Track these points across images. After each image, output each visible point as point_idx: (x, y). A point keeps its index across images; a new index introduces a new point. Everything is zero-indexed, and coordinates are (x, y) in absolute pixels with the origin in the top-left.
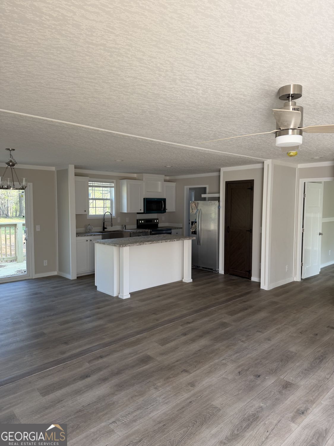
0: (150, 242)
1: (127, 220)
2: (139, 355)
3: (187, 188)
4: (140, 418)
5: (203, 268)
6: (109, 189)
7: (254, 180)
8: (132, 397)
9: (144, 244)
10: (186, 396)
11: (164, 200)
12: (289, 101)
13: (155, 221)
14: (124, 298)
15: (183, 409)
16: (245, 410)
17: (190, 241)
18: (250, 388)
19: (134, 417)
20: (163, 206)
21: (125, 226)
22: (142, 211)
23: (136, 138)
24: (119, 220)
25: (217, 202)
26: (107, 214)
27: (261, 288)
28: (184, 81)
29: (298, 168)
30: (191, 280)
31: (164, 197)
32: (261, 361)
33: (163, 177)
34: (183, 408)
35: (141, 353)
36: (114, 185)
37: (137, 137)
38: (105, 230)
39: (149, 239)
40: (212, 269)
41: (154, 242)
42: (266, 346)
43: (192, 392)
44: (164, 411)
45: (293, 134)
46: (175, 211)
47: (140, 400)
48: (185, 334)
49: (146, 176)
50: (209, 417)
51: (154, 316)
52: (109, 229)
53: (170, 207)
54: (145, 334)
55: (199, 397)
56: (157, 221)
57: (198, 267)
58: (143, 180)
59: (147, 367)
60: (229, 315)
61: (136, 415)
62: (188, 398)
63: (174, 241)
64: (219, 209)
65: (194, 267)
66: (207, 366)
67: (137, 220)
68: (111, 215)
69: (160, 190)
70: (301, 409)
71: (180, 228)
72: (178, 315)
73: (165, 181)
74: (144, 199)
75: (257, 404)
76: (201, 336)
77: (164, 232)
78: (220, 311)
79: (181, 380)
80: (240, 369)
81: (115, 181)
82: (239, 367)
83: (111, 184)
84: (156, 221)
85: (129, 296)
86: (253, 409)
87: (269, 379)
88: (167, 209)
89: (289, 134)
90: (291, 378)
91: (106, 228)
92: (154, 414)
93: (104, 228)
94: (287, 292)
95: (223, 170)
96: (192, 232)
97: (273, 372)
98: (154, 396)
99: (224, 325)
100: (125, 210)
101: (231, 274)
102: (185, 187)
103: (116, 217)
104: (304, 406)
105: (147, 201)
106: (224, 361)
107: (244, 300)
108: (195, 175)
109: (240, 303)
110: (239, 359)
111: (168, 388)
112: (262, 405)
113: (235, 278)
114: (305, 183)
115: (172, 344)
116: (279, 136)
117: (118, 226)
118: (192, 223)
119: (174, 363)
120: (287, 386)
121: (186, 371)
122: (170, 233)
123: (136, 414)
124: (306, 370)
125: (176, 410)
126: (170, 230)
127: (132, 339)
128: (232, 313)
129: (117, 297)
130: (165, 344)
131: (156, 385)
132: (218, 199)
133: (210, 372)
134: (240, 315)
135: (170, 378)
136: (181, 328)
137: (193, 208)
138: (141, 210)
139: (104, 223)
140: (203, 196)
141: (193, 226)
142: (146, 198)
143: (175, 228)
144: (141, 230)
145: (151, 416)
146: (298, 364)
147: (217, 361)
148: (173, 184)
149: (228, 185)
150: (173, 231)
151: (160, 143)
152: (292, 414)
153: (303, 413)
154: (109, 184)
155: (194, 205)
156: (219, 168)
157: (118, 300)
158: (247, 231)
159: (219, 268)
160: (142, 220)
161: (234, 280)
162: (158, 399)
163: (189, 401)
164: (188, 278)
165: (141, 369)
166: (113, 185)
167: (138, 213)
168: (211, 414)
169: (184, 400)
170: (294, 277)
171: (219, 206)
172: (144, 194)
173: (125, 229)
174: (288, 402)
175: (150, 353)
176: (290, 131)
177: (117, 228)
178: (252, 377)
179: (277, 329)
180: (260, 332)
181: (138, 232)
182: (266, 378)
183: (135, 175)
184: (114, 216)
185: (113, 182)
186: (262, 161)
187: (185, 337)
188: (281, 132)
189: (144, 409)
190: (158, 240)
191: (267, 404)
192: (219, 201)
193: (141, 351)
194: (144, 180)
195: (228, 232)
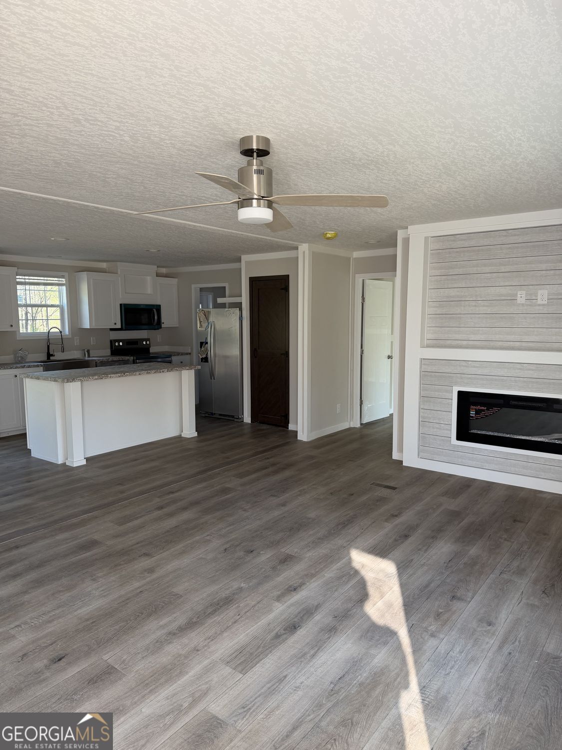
0: (120, 375)
1: (92, 341)
2: (79, 541)
3: (195, 287)
4: (59, 617)
5: (220, 415)
6: (56, 288)
7: (288, 276)
8: (53, 594)
9: (108, 377)
10: (137, 584)
11: (158, 308)
12: (254, 159)
13: (144, 343)
14: (75, 465)
15: (128, 601)
16: (217, 593)
17: (192, 372)
18: (234, 567)
19: (51, 617)
20: (156, 317)
21: (88, 351)
22: (119, 326)
23: (69, 203)
24: (77, 342)
25: (237, 311)
26: (52, 330)
27: (298, 439)
28: (93, 122)
29: (354, 257)
30: (196, 434)
31: (158, 303)
32: (261, 533)
33: (154, 268)
34: (128, 599)
35: (82, 537)
36: (66, 281)
37: (69, 200)
38: (52, 358)
39: (122, 370)
40: (233, 417)
41: (126, 374)
42: (276, 513)
43: (148, 579)
44: (97, 606)
45: (259, 206)
46: (178, 326)
47: (66, 596)
48: (160, 508)
49: (121, 267)
50: (163, 607)
51: (121, 488)
52: (59, 356)
53: (168, 318)
54: (95, 513)
55: (156, 585)
56: (148, 343)
57: (212, 414)
58: (117, 273)
59: (88, 554)
60: (237, 478)
61: (54, 615)
62: (139, 588)
63: (163, 372)
64: (242, 321)
65: (207, 415)
66: (181, 546)
67: (111, 341)
68: (61, 332)
69: (149, 291)
70: (294, 585)
71: (187, 354)
72: (158, 483)
73: (158, 275)
74: (121, 305)
75: (235, 585)
76: (185, 509)
77: (159, 360)
78: (226, 473)
79: (136, 567)
80: (227, 546)
81: (66, 274)
82: (228, 542)
83: (60, 279)
84: (146, 343)
85: (84, 462)
86: (227, 592)
87: (264, 553)
88: (163, 323)
89: (254, 206)
90: (296, 550)
91: (52, 355)
92: (82, 611)
93: (49, 355)
94: (335, 442)
95: (245, 258)
96: (202, 359)
97: (274, 544)
98: (89, 589)
99: (225, 491)
100: (86, 324)
101: (261, 423)
102: (193, 286)
103: (71, 337)
104: (300, 582)
105: (125, 309)
106: (208, 538)
107: (266, 457)
108: (207, 266)
109: (259, 461)
110: (231, 532)
111: (113, 578)
112: (242, 585)
113: (265, 428)
114: (363, 280)
115: (137, 522)
116: (241, 208)
117: (75, 352)
118: (202, 343)
119: (132, 546)
120: (287, 560)
121: (146, 555)
122: (170, 362)
123: (54, 613)
124: (319, 539)
125: (116, 603)
126: (170, 356)
127: (74, 520)
128: (241, 476)
129: (64, 464)
130: (126, 524)
131: (95, 575)
132: (239, 305)
133: (183, 553)
134: (253, 476)
135: (120, 565)
136: (158, 500)
137: (202, 321)
138: (115, 324)
139: (48, 347)
140: (220, 300)
141: (203, 349)
142: (124, 304)
143: (178, 354)
144: (116, 358)
145: (76, 613)
146: (311, 532)
147: (198, 538)
148: (174, 281)
149: (253, 282)
150: (174, 358)
151: (112, 212)
152: (279, 593)
153: (295, 590)
154: (57, 279)
155: (203, 315)
156: (240, 255)
157: (65, 468)
158: (282, 354)
159: (243, 414)
160: (119, 341)
161: (263, 430)
162: (94, 592)
163: (138, 591)
164: (190, 431)
165: (77, 558)
166: (63, 281)
167: (112, 329)
168: (166, 602)
169: (133, 591)
170: (350, 420)
171: (242, 316)
172: (121, 297)
173: (89, 356)
174: (280, 579)
175: (96, 537)
176: (255, 202)
177: (75, 355)
178: (242, 553)
179: (299, 491)
180: (274, 496)
181: (110, 360)
182: (262, 552)
183: (104, 265)
184: (68, 334)
185: (63, 277)
186: (295, 246)
187: (160, 512)
188: (245, 202)
189: (68, 606)
190: (135, 371)
191: (250, 584)
192: (241, 310)
193: (84, 535)
194: (119, 273)
195: (256, 357)
